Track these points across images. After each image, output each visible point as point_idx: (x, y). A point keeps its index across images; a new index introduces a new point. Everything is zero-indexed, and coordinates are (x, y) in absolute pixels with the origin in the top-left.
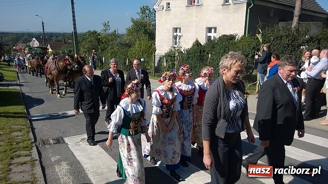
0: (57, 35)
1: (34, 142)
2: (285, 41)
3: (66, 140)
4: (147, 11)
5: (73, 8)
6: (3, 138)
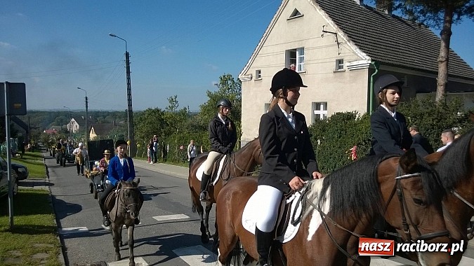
0: (105, 114)
2: (428, 121)
3: (111, 265)
4: (229, 82)
5: (129, 79)
6: (22, 262)
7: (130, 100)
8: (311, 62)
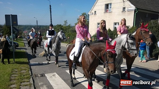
0: (43, 26)
1: (31, 76)
2: (155, 29)
3: (46, 75)
4: (85, 15)
5: (51, 14)
6: (18, 73)
7: (51, 21)
8: (114, 8)
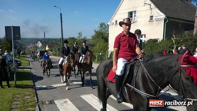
0: (52, 39)
1: (37, 103)
2: (190, 43)
3: (56, 102)
4: (104, 26)
5: (62, 25)
6: (20, 99)
7: (62, 34)
8: (139, 17)
